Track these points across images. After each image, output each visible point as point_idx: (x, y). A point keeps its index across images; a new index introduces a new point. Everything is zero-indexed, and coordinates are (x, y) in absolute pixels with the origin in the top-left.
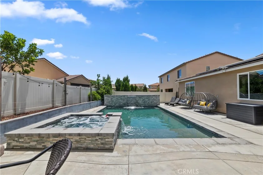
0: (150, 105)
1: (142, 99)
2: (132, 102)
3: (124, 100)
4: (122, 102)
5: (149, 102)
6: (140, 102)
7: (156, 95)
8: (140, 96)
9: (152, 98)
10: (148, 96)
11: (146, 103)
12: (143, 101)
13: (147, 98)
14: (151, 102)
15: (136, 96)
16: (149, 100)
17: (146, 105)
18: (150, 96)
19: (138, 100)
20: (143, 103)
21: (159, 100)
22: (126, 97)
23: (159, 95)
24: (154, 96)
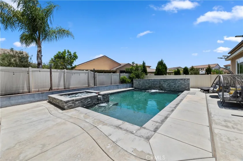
0: (177, 90)
1: (167, 83)
2: (157, 86)
3: (149, 83)
4: (147, 86)
5: (175, 87)
6: (165, 85)
7: (185, 79)
8: (164, 79)
9: (179, 82)
10: (174, 79)
11: (172, 87)
12: (168, 85)
13: (173, 82)
14: (178, 87)
15: (160, 79)
16: (175, 84)
17: (171, 90)
18: (177, 79)
19: (163, 84)
20: (168, 87)
21: (189, 84)
22: (151, 81)
23: (189, 79)
24: (182, 79)
